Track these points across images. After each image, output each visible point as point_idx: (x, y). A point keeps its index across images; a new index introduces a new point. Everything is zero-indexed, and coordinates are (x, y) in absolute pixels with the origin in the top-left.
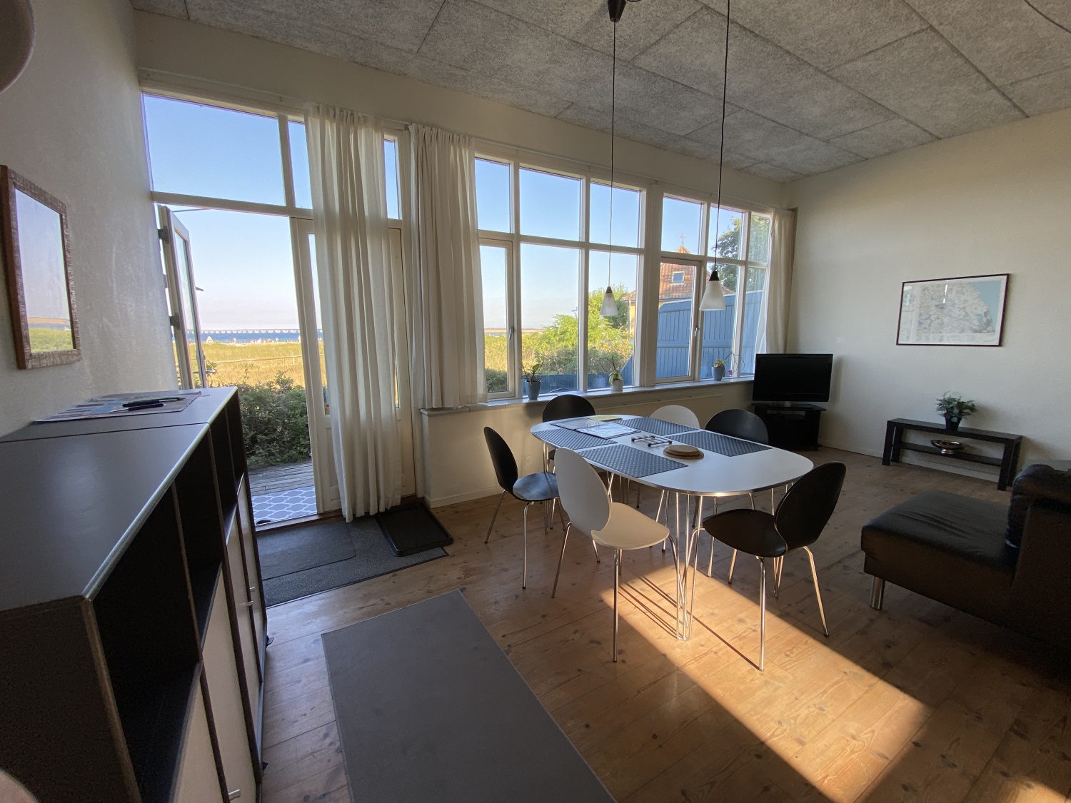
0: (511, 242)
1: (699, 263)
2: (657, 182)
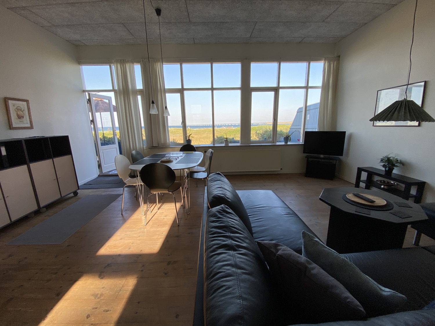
0: (181, 91)
1: (276, 90)
2: (246, 59)
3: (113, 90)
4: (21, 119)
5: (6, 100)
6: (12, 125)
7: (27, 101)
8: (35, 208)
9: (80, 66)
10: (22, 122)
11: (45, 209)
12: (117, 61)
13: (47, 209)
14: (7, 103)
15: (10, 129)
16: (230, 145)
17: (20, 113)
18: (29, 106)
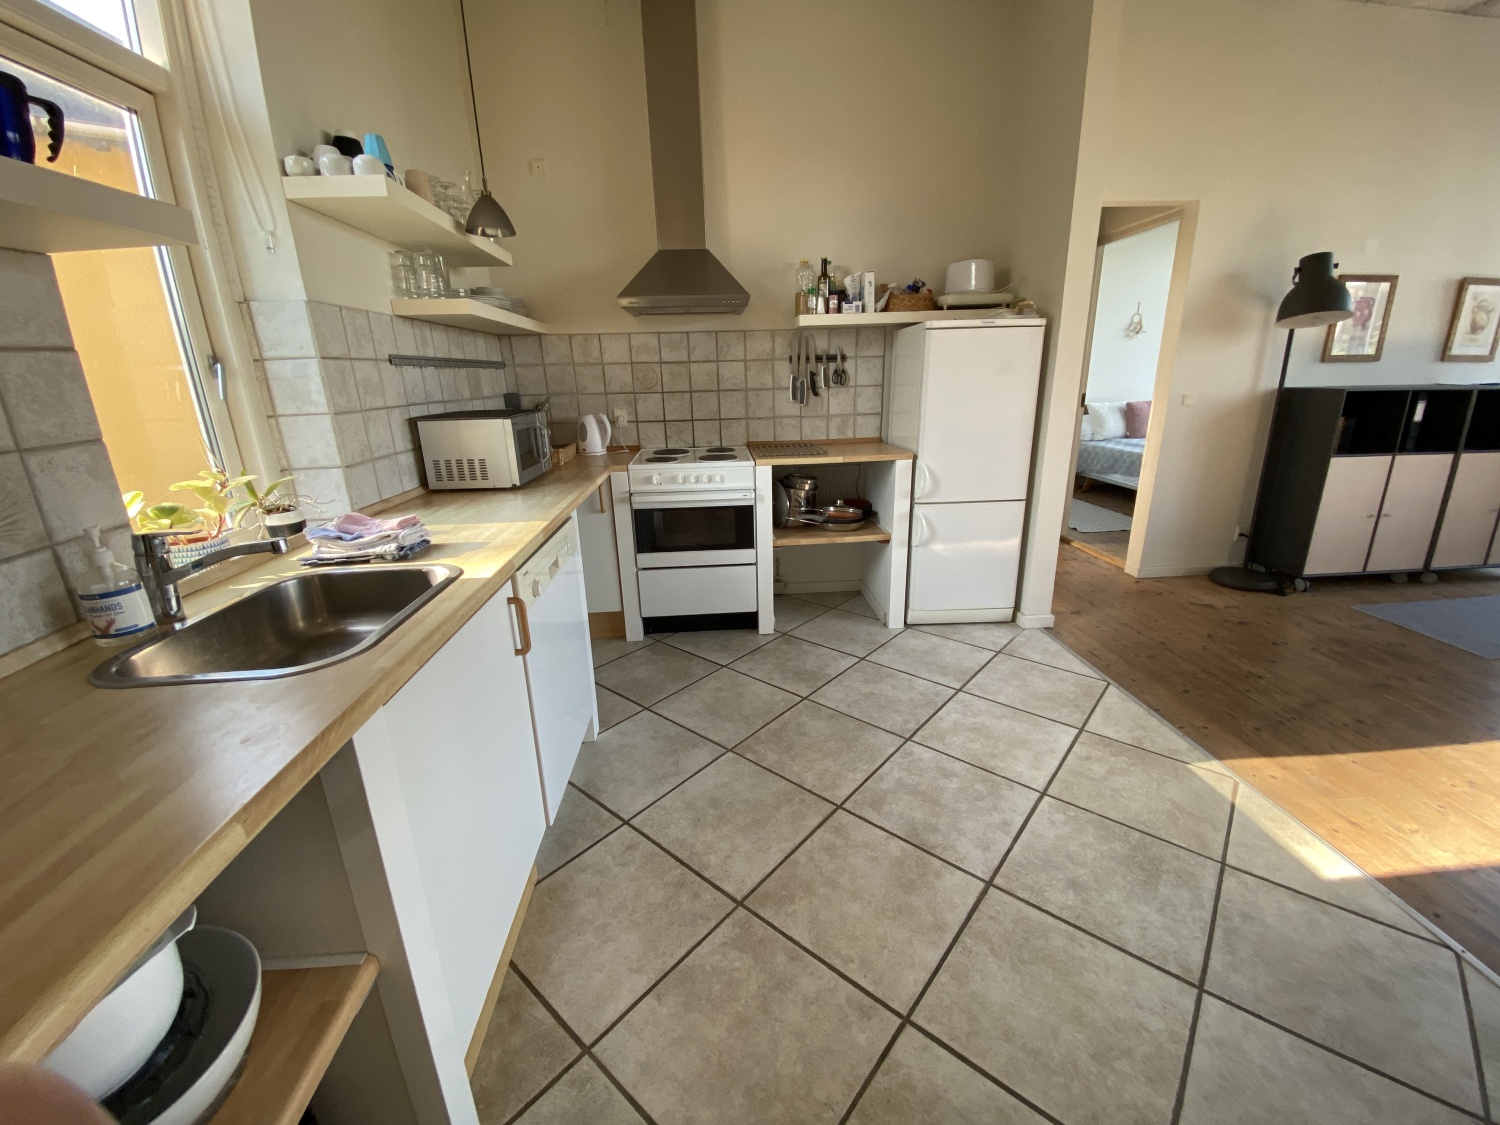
5: (1463, 285)
6: (1450, 349)
8: (1418, 565)
11: (1435, 577)
13: (1440, 578)
14: (1463, 293)
15: (1442, 360)
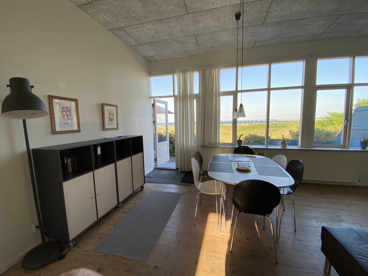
0: (235, 94)
1: (349, 88)
2: (312, 56)
3: (174, 96)
4: (112, 121)
5: (103, 105)
6: (105, 126)
7: (116, 106)
8: (116, 203)
9: (150, 78)
10: (112, 123)
11: (122, 204)
12: (180, 71)
14: (104, 108)
15: (104, 130)
16: (288, 147)
17: (112, 116)
18: (118, 110)
